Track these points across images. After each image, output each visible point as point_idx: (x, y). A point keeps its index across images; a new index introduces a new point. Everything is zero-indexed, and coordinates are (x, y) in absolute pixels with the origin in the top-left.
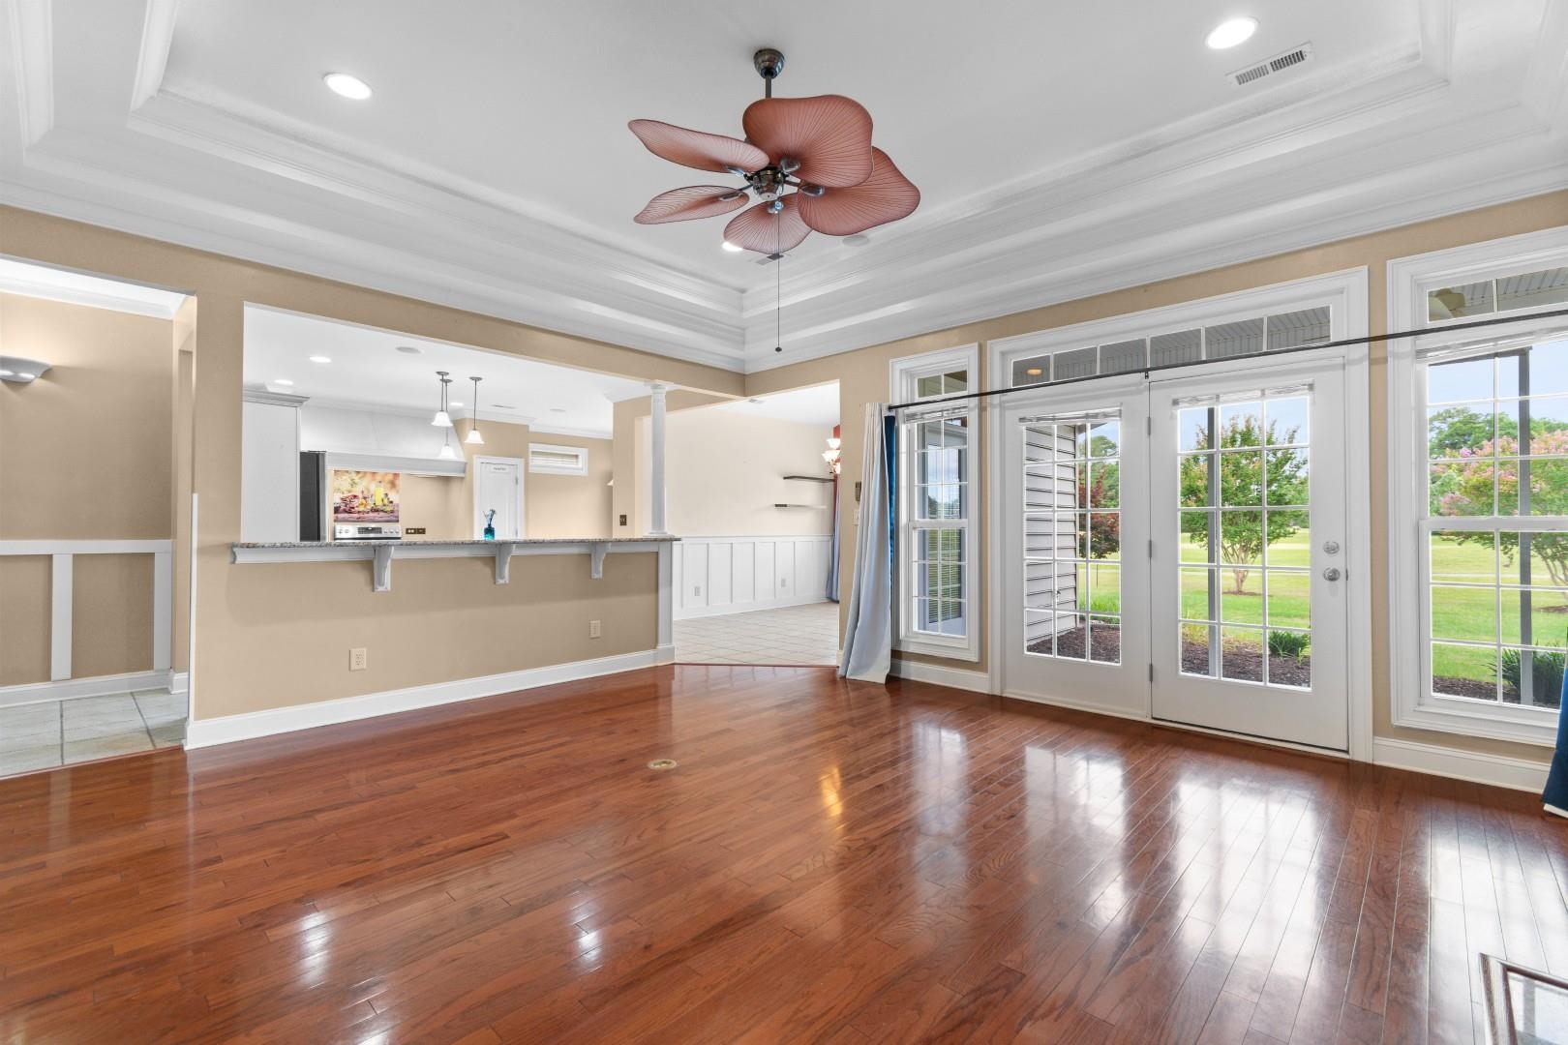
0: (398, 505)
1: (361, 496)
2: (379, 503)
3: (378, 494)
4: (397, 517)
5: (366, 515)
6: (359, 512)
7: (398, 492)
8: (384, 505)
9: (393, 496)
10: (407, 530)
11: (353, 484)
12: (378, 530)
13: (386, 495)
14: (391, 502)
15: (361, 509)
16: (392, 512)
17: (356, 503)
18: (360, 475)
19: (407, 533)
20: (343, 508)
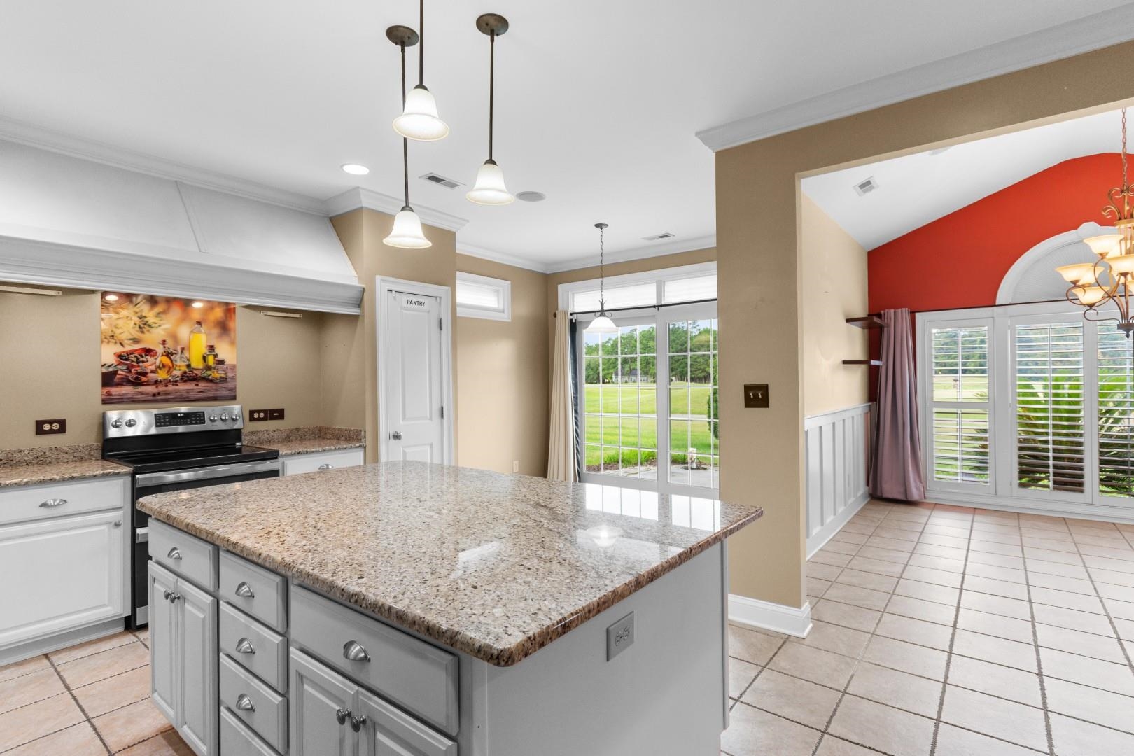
0: (234, 368)
1: (160, 350)
2: (197, 364)
3: (196, 344)
4: (233, 390)
5: (171, 388)
6: (156, 383)
7: (233, 343)
8: (208, 368)
9: (225, 352)
10: (252, 413)
11: (144, 325)
12: (198, 417)
13: (212, 348)
14: (222, 362)
15: (162, 375)
16: (224, 380)
17: (150, 363)
18: (158, 309)
19: (252, 419)
20: (122, 373)
